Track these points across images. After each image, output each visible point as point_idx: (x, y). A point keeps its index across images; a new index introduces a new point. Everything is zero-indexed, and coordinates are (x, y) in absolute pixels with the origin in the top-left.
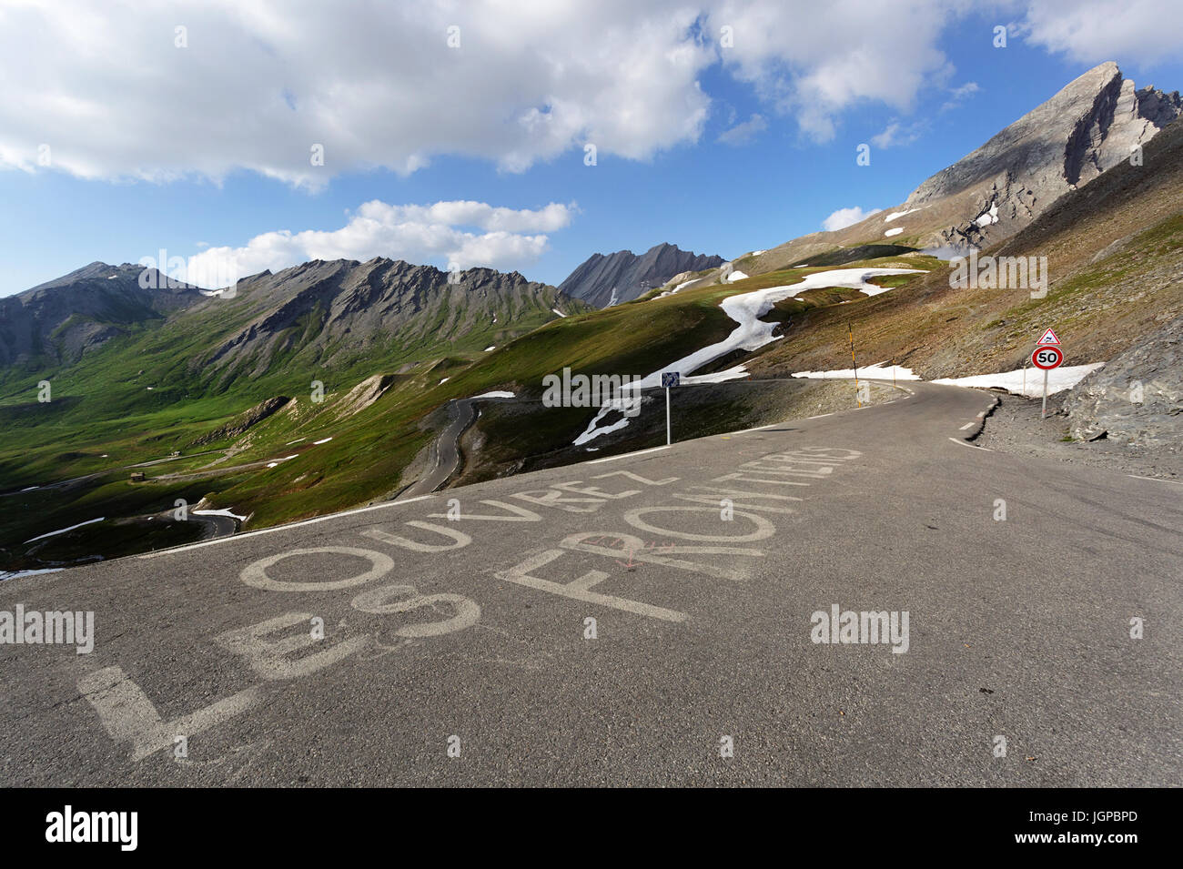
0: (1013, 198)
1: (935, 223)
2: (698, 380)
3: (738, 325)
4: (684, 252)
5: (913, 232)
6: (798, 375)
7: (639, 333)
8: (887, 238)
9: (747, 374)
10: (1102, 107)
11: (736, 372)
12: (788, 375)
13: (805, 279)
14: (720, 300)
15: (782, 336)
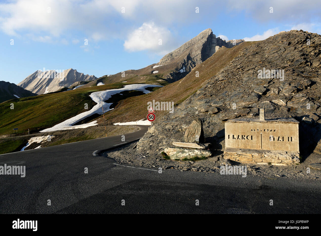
0: (189, 65)
1: (168, 70)
2: (77, 127)
3: (96, 104)
4: (80, 73)
5: (162, 73)
6: (116, 124)
7: (52, 107)
8: (154, 74)
9: (97, 124)
10: (209, 41)
11: (93, 124)
12: (112, 124)
13: (124, 87)
14: (90, 93)
15: (113, 109)
